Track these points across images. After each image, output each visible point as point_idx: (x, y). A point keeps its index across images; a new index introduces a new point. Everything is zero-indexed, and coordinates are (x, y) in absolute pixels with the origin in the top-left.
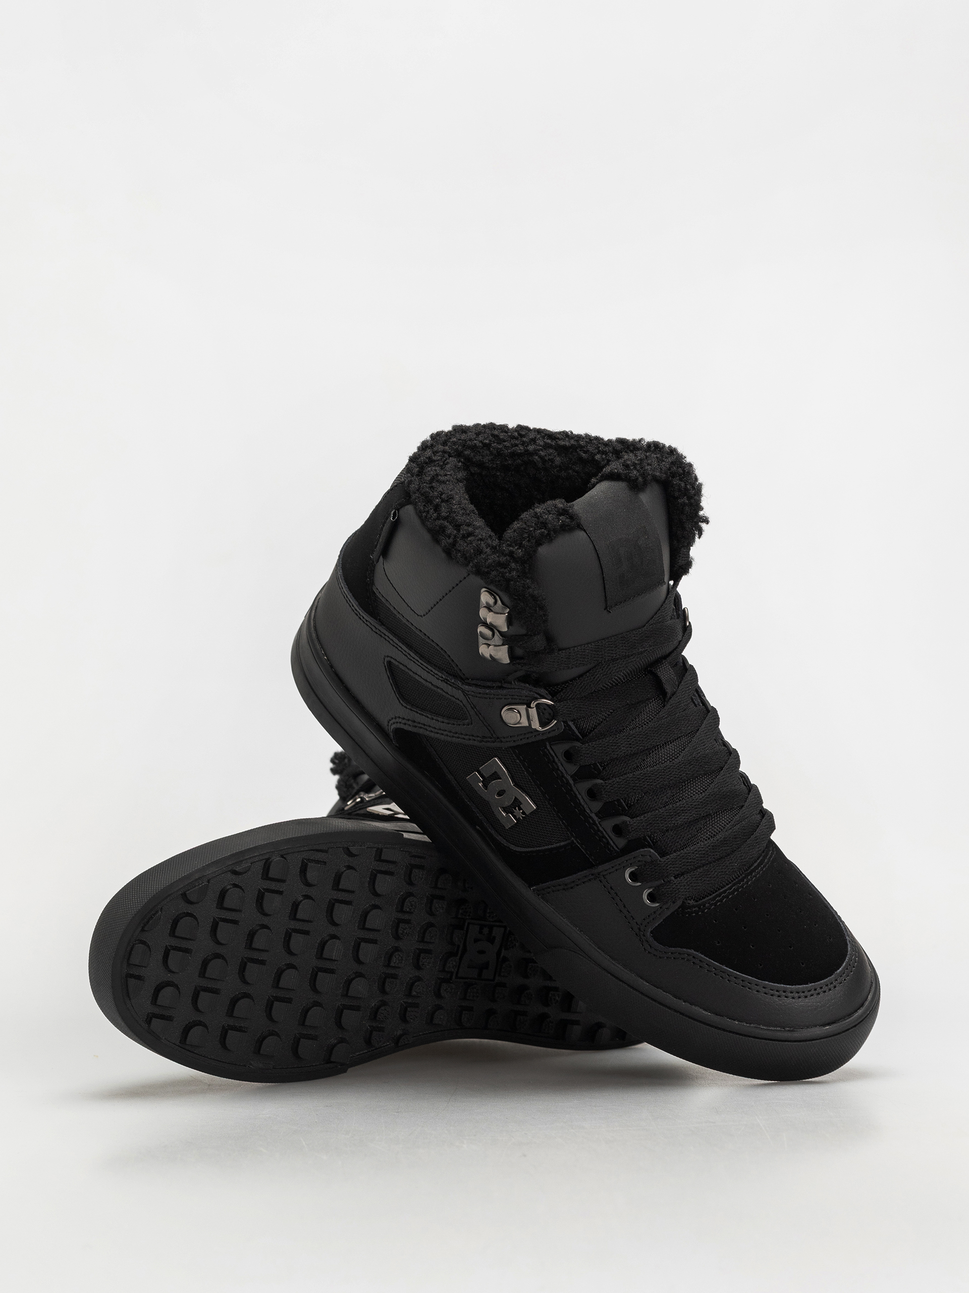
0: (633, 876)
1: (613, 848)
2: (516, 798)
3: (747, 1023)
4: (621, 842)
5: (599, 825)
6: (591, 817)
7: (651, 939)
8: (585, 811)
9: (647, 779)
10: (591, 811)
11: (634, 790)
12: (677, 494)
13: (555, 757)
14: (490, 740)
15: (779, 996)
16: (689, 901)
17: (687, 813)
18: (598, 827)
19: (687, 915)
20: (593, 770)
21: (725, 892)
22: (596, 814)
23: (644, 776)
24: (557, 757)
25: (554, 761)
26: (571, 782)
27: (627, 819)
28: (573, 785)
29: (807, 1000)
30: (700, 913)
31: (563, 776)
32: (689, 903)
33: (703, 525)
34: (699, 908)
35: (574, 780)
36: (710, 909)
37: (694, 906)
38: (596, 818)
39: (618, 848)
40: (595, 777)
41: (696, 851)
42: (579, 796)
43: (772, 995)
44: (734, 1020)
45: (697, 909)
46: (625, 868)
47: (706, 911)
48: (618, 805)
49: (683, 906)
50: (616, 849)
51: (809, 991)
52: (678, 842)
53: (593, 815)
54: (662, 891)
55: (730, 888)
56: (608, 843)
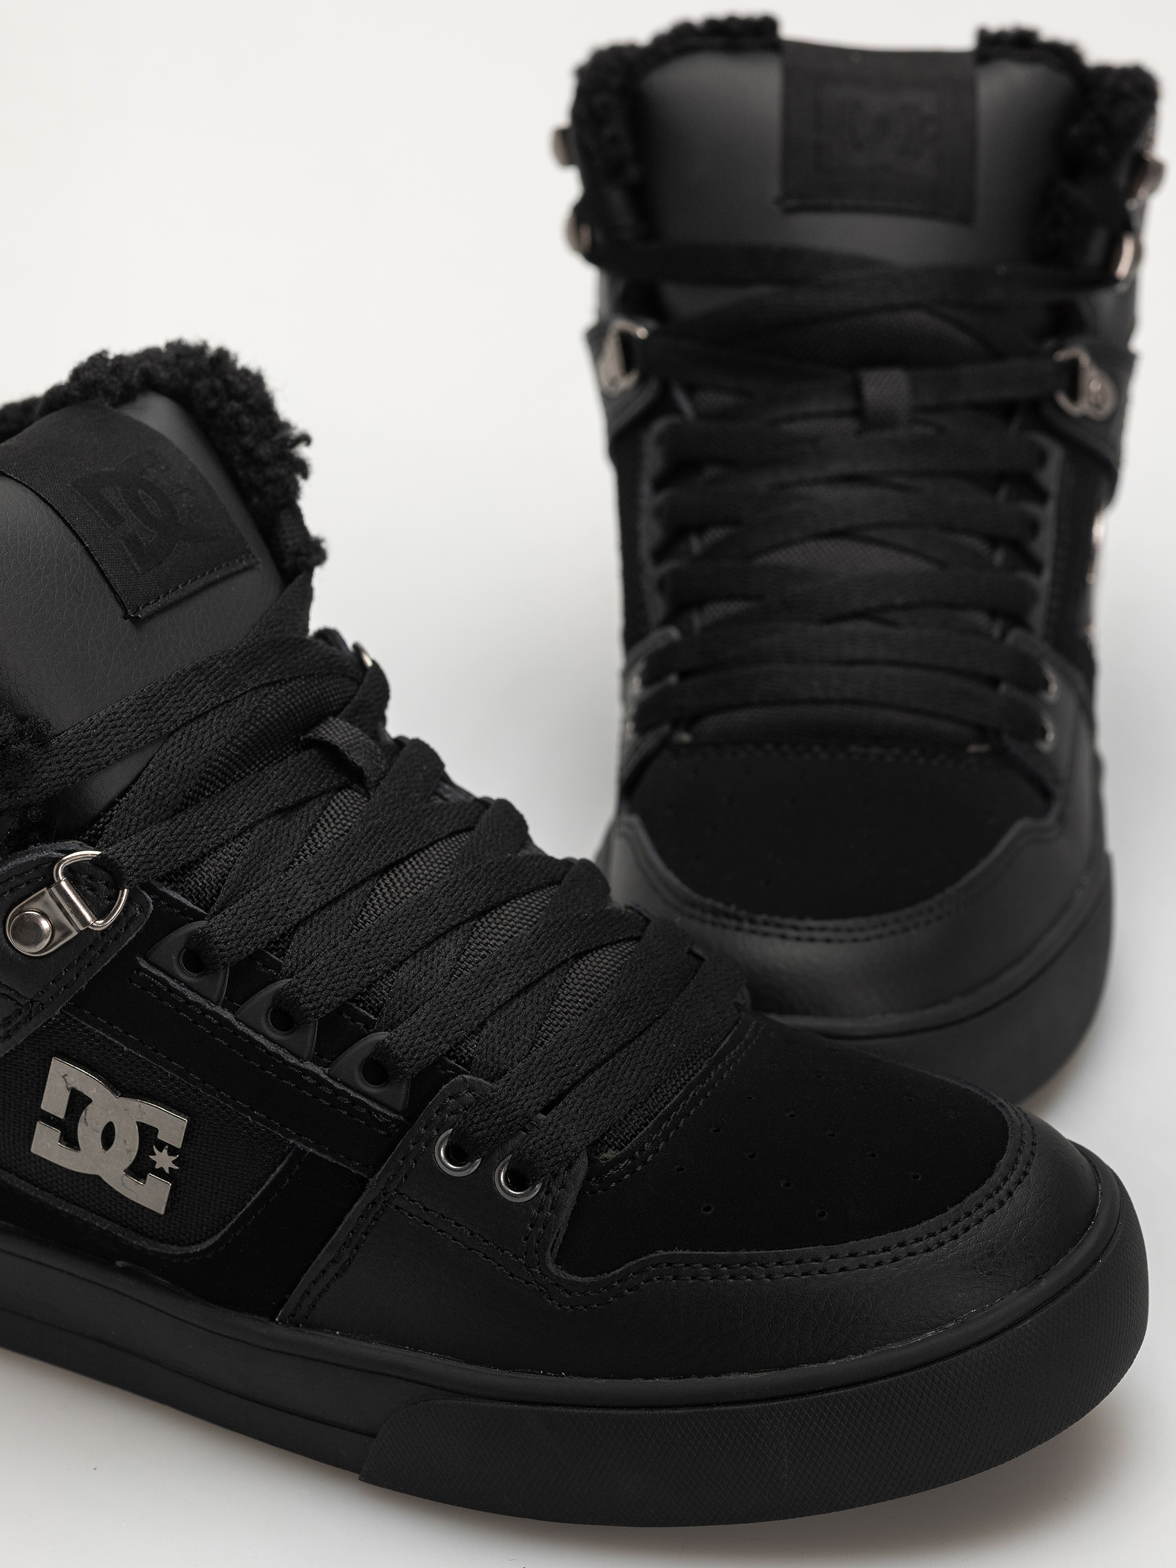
0: (456, 1154)
1: (385, 1115)
2: (138, 1123)
3: (856, 1355)
4: (398, 1094)
5: (330, 1081)
6: (306, 1072)
7: (564, 1275)
8: (287, 1064)
9: (387, 938)
10: (299, 1058)
11: (369, 968)
12: (213, 404)
13: (168, 979)
14: (20, 1018)
15: (895, 1260)
16: (604, 1155)
17: (509, 974)
18: (331, 1086)
19: (613, 1185)
20: (263, 970)
21: (676, 1106)
22: (315, 1061)
23: (378, 932)
24: (173, 978)
25: (171, 990)
26: (227, 1015)
27: (382, 1035)
28: (234, 1021)
29: (960, 1242)
30: (640, 1168)
31: (205, 1012)
32: (606, 1159)
33: (303, 451)
34: (633, 1158)
35: (233, 1010)
36: (657, 1150)
37: (619, 1160)
38: (317, 1070)
39: (396, 1112)
40: (275, 980)
41: (566, 1040)
42: (259, 1038)
43: (879, 1264)
44: (826, 1361)
45: (629, 1162)
46: (431, 1143)
47: (649, 1159)
48: (352, 1020)
49: (595, 1171)
50: (393, 1115)
51: (956, 1223)
52: (518, 1039)
53: (309, 1066)
54: (531, 1153)
55: (685, 1096)
56: (370, 1110)
